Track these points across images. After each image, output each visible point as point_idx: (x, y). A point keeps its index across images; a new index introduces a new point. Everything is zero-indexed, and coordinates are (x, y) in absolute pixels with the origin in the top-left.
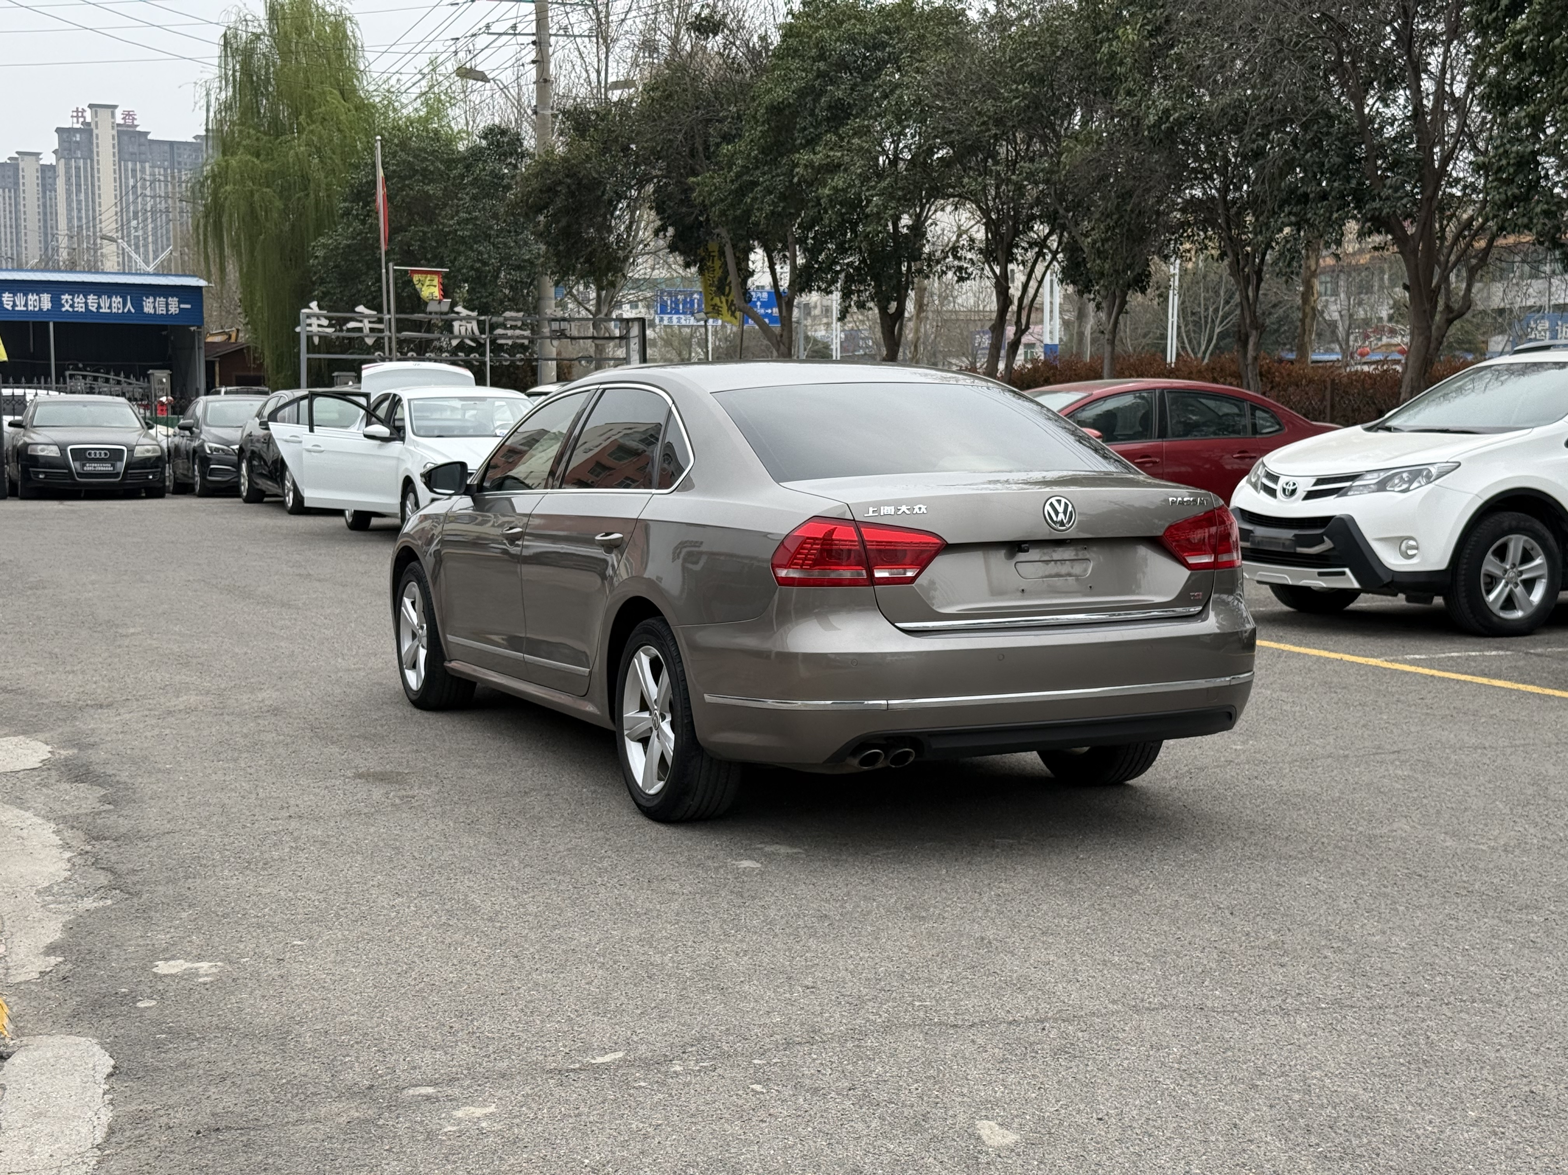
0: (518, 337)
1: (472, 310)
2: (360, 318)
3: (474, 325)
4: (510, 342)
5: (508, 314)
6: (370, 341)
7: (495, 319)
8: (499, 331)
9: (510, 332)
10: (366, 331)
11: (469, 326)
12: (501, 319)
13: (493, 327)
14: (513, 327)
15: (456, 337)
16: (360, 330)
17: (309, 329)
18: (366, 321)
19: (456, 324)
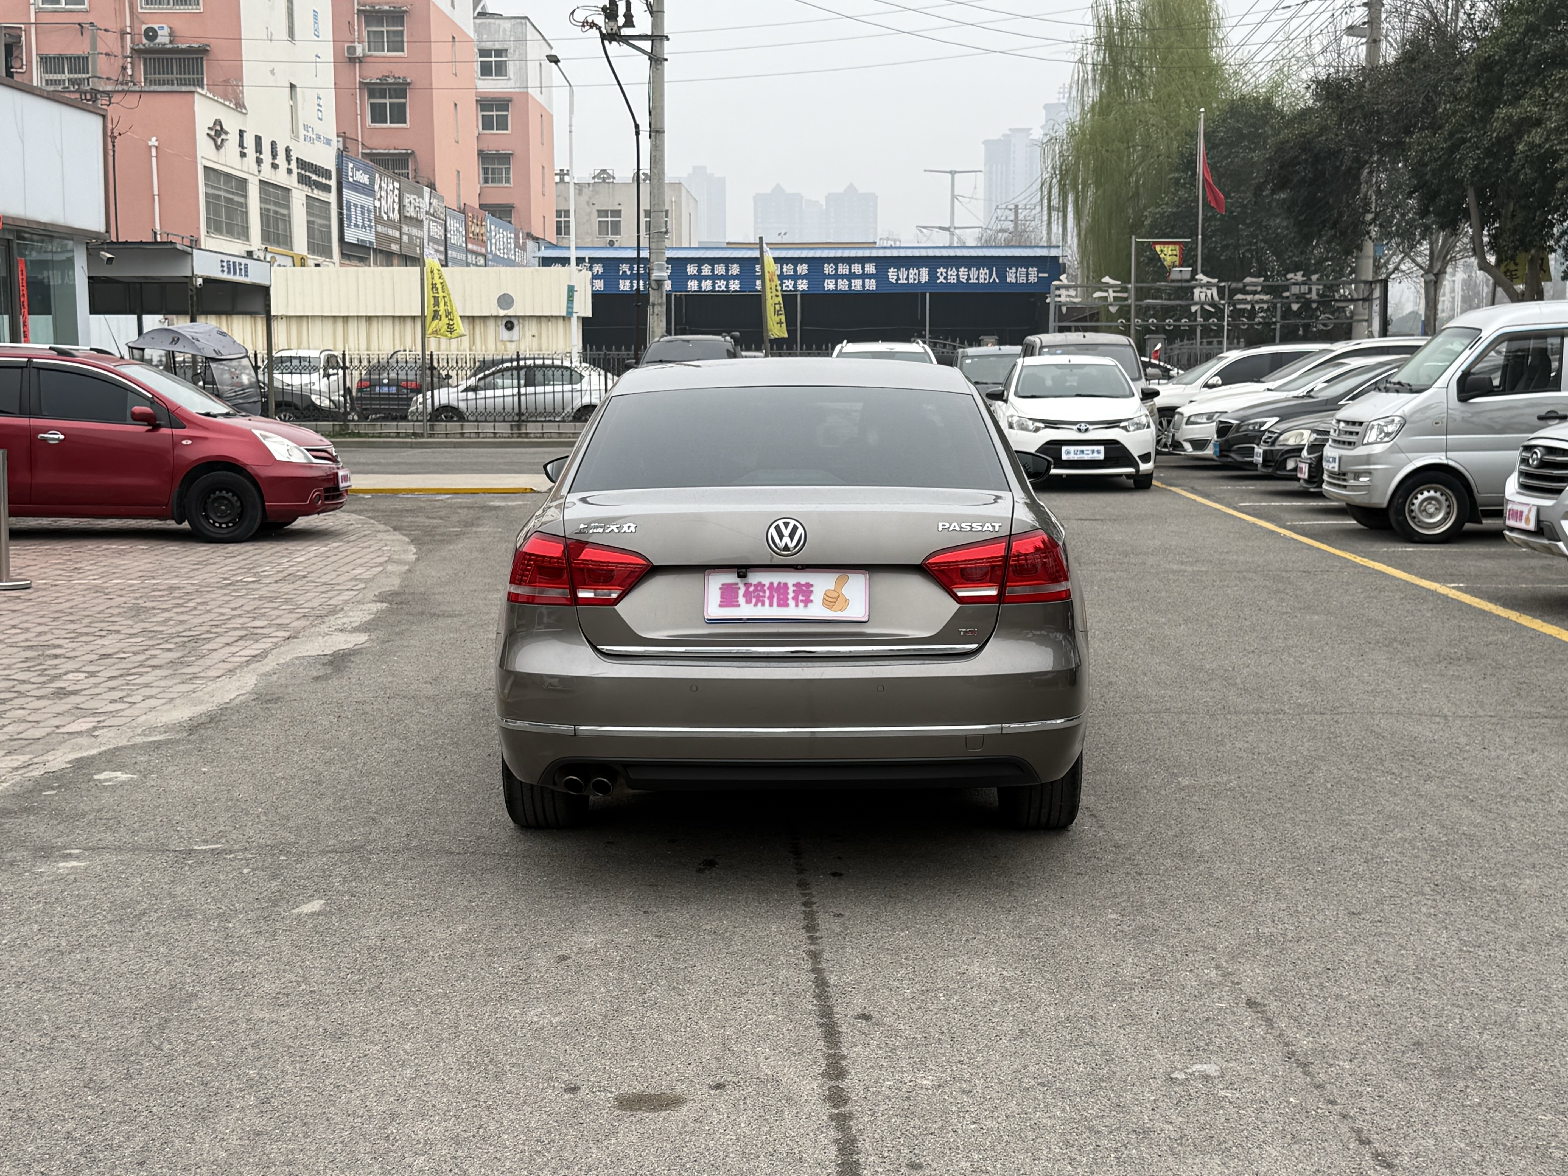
0: (1257, 302)
1: (1213, 277)
2: (1105, 287)
3: (1215, 291)
4: (1249, 307)
5: (1248, 280)
6: (1113, 309)
7: (1234, 285)
8: (1239, 296)
9: (1249, 298)
10: (1111, 299)
11: (1209, 293)
12: (1240, 285)
13: (1233, 292)
14: (1255, 293)
15: (1196, 304)
16: (1106, 298)
17: (1058, 299)
18: (1110, 291)
19: (1197, 291)
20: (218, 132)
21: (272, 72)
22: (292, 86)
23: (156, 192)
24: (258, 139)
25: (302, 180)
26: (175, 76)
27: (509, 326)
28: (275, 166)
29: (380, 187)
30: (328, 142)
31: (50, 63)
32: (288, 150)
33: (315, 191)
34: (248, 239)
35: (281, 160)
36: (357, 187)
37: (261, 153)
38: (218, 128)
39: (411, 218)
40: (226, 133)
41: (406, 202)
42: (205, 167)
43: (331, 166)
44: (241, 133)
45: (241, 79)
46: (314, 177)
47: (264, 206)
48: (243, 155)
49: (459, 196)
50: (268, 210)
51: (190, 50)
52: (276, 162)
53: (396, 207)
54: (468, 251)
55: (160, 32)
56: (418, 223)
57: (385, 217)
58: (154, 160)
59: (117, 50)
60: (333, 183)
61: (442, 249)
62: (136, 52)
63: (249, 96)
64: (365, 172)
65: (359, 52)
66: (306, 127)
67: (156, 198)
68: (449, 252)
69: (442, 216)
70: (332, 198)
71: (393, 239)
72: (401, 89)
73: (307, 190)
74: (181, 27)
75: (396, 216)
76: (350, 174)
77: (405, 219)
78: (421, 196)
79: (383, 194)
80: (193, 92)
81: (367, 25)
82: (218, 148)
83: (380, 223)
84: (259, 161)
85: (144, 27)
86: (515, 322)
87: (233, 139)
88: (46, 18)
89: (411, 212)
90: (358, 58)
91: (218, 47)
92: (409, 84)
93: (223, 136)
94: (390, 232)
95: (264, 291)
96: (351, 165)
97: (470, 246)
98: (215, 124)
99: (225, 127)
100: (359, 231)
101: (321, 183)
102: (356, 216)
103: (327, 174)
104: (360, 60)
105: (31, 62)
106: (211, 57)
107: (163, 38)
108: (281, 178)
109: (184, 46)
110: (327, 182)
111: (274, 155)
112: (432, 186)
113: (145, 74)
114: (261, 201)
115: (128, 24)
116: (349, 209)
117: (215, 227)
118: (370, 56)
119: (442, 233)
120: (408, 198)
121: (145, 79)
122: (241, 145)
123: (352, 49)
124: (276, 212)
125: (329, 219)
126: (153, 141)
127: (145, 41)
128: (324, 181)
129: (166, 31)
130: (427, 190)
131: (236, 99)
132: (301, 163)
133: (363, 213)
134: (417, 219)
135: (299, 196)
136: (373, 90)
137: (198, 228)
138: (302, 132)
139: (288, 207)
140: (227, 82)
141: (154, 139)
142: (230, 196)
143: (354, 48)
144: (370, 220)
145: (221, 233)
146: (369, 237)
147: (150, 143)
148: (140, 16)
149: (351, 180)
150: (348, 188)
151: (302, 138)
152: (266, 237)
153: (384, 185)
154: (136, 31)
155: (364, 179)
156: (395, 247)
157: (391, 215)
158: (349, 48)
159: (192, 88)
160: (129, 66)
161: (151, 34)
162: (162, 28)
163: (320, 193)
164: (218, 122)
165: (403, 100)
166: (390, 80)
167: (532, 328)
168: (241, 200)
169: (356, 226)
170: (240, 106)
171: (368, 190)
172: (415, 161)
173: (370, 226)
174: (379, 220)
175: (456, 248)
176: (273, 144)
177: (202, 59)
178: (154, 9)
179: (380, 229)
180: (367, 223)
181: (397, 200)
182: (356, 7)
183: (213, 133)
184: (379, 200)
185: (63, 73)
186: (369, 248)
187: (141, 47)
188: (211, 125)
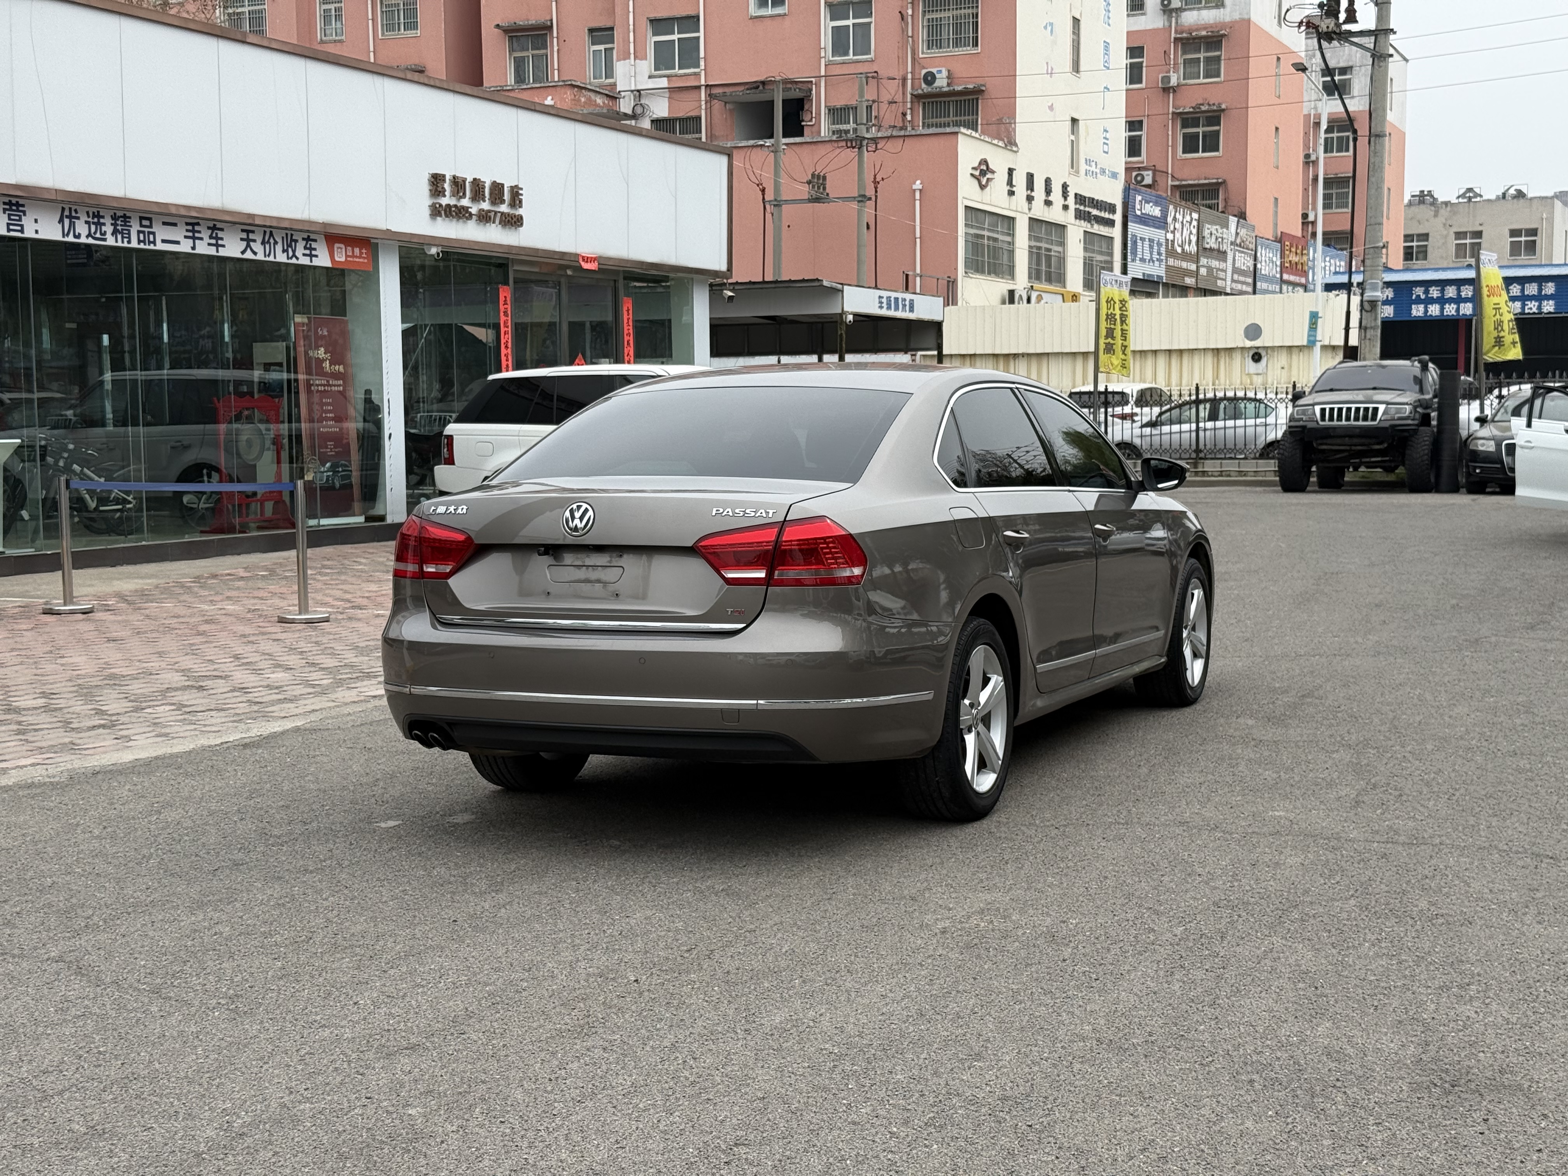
20: (983, 172)
21: (1051, 108)
22: (1074, 121)
23: (918, 235)
24: (1030, 177)
25: (1080, 215)
26: (952, 118)
27: (1257, 358)
28: (1048, 203)
29: (1175, 219)
30: (1114, 175)
31: (838, 114)
32: (1065, 187)
33: (1096, 226)
34: (1013, 278)
35: (1056, 195)
36: (1145, 220)
37: (1032, 190)
38: (984, 168)
39: (1211, 249)
40: (993, 172)
41: (1206, 233)
42: (966, 207)
43: (1117, 200)
44: (1011, 171)
45: (1015, 118)
46: (1095, 212)
47: (1033, 244)
48: (1011, 193)
49: (1276, 225)
50: (1039, 248)
51: (966, 92)
52: (1050, 198)
53: (1194, 239)
54: (1282, 281)
55: (938, 76)
56: (1221, 255)
57: (1179, 250)
58: (918, 203)
59: (899, 98)
60: (1118, 217)
61: (1250, 280)
62: (916, 97)
63: (1021, 133)
64: (1156, 204)
65: (1174, 81)
66: (1088, 162)
67: (918, 241)
68: (1259, 284)
69: (1252, 246)
70: (1116, 232)
71: (1187, 273)
72: (1214, 117)
73: (1085, 226)
74: (960, 70)
75: (1193, 248)
76: (1138, 206)
77: (1204, 250)
78: (1226, 226)
79: (1178, 226)
80: (957, 133)
81: (1184, 52)
82: (982, 187)
83: (1171, 256)
84: (1030, 199)
85: (924, 72)
86: (1263, 353)
87: (1001, 177)
88: (837, 70)
89: (1211, 243)
90: (1172, 87)
91: (993, 86)
92: (1223, 110)
93: (989, 176)
94: (1184, 265)
95: (937, 326)
96: (1139, 198)
97: (1286, 277)
98: (980, 164)
99: (991, 166)
100: (1146, 265)
101: (1103, 218)
102: (1143, 250)
103: (1112, 209)
104: (1174, 90)
105: (820, 114)
106: (986, 96)
107: (941, 82)
108: (1055, 215)
109: (960, 88)
110: (1111, 217)
111: (1048, 191)
112: (1242, 216)
113: (924, 118)
114: (1030, 239)
115: (909, 70)
116: (1135, 243)
117: (975, 266)
118: (1186, 85)
119: (1251, 263)
120: (1208, 229)
121: (924, 123)
122: (1010, 183)
123: (1167, 79)
124: (1049, 250)
125: (1111, 254)
126: (918, 185)
127: (924, 85)
128: (1106, 215)
129: (945, 73)
130: (1233, 220)
131: (1008, 138)
132: (1080, 199)
133: (1151, 247)
134: (1219, 251)
135: (1076, 232)
136: (1187, 120)
137: (956, 269)
138: (1083, 167)
139: (1062, 244)
140: (1000, 122)
141: (918, 182)
142: (995, 236)
143: (1169, 78)
144: (1159, 254)
145: (982, 272)
146: (1157, 271)
147: (914, 187)
148: (921, 61)
149: (1138, 213)
150: (1132, 222)
151: (1082, 172)
152: (1035, 274)
153: (1179, 217)
154: (917, 77)
155: (1156, 212)
156: (1189, 281)
157: (1187, 247)
158: (1163, 78)
159: (956, 129)
160: (909, 112)
161: (930, 78)
162: (940, 72)
163: (1102, 228)
164: (984, 162)
165: (1216, 128)
166: (1203, 108)
167: (1282, 359)
168: (1008, 239)
169: (1143, 260)
170: (1010, 143)
171: (1161, 223)
172: (1226, 191)
173: (1160, 260)
174: (1171, 253)
175: (1268, 279)
176: (1048, 182)
177: (977, 99)
178: (935, 52)
179: (1171, 262)
180: (1155, 256)
181: (1194, 231)
182: (1173, 35)
183: (977, 173)
184: (1173, 232)
185: (849, 123)
186: (1158, 283)
187: (920, 92)
188: (976, 165)
